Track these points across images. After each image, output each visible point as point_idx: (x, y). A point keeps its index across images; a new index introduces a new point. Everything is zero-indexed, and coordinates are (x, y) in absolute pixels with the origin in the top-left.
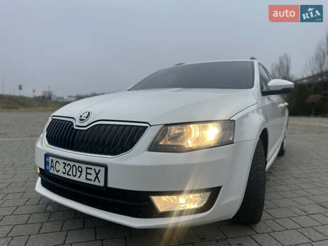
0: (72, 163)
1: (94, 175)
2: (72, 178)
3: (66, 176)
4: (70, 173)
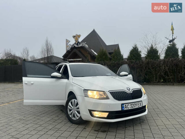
1: (140, 104)
2: (134, 108)
3: (132, 108)
4: (133, 107)
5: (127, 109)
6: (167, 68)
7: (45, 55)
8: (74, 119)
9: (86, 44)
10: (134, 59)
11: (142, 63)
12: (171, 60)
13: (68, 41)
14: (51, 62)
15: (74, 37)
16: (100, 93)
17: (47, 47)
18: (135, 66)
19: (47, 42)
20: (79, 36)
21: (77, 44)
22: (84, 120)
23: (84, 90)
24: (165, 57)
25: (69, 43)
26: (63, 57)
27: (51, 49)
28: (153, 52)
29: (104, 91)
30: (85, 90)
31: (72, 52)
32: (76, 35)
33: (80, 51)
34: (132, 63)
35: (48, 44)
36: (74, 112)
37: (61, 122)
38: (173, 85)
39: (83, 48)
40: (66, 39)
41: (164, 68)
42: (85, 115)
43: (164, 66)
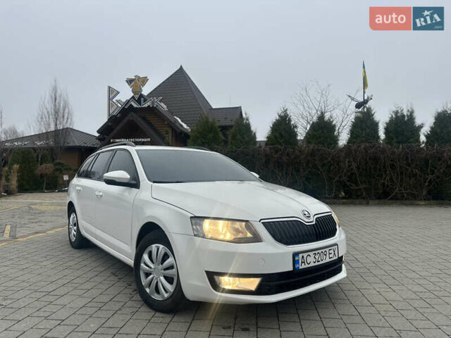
0: (320, 251)
5: (307, 266)
6: (354, 165)
7: (49, 125)
8: (156, 297)
9: (161, 101)
10: (280, 144)
11: (300, 152)
12: (363, 146)
13: (112, 92)
14: (66, 145)
15: (130, 81)
16: (236, 226)
17: (55, 106)
18: (285, 158)
19: (55, 90)
20: (144, 81)
21: (139, 101)
22: (191, 299)
23: (191, 217)
24: (349, 141)
25: (117, 98)
26: (98, 132)
27: (66, 111)
28: (323, 129)
29: (247, 221)
30: (195, 217)
31: (125, 120)
32: (136, 76)
33: (144, 119)
34: (276, 152)
35: (58, 98)
36: (157, 278)
37: (120, 309)
38: (368, 204)
39: (153, 110)
40: (109, 87)
41: (349, 166)
42: (195, 287)
43: (349, 162)
